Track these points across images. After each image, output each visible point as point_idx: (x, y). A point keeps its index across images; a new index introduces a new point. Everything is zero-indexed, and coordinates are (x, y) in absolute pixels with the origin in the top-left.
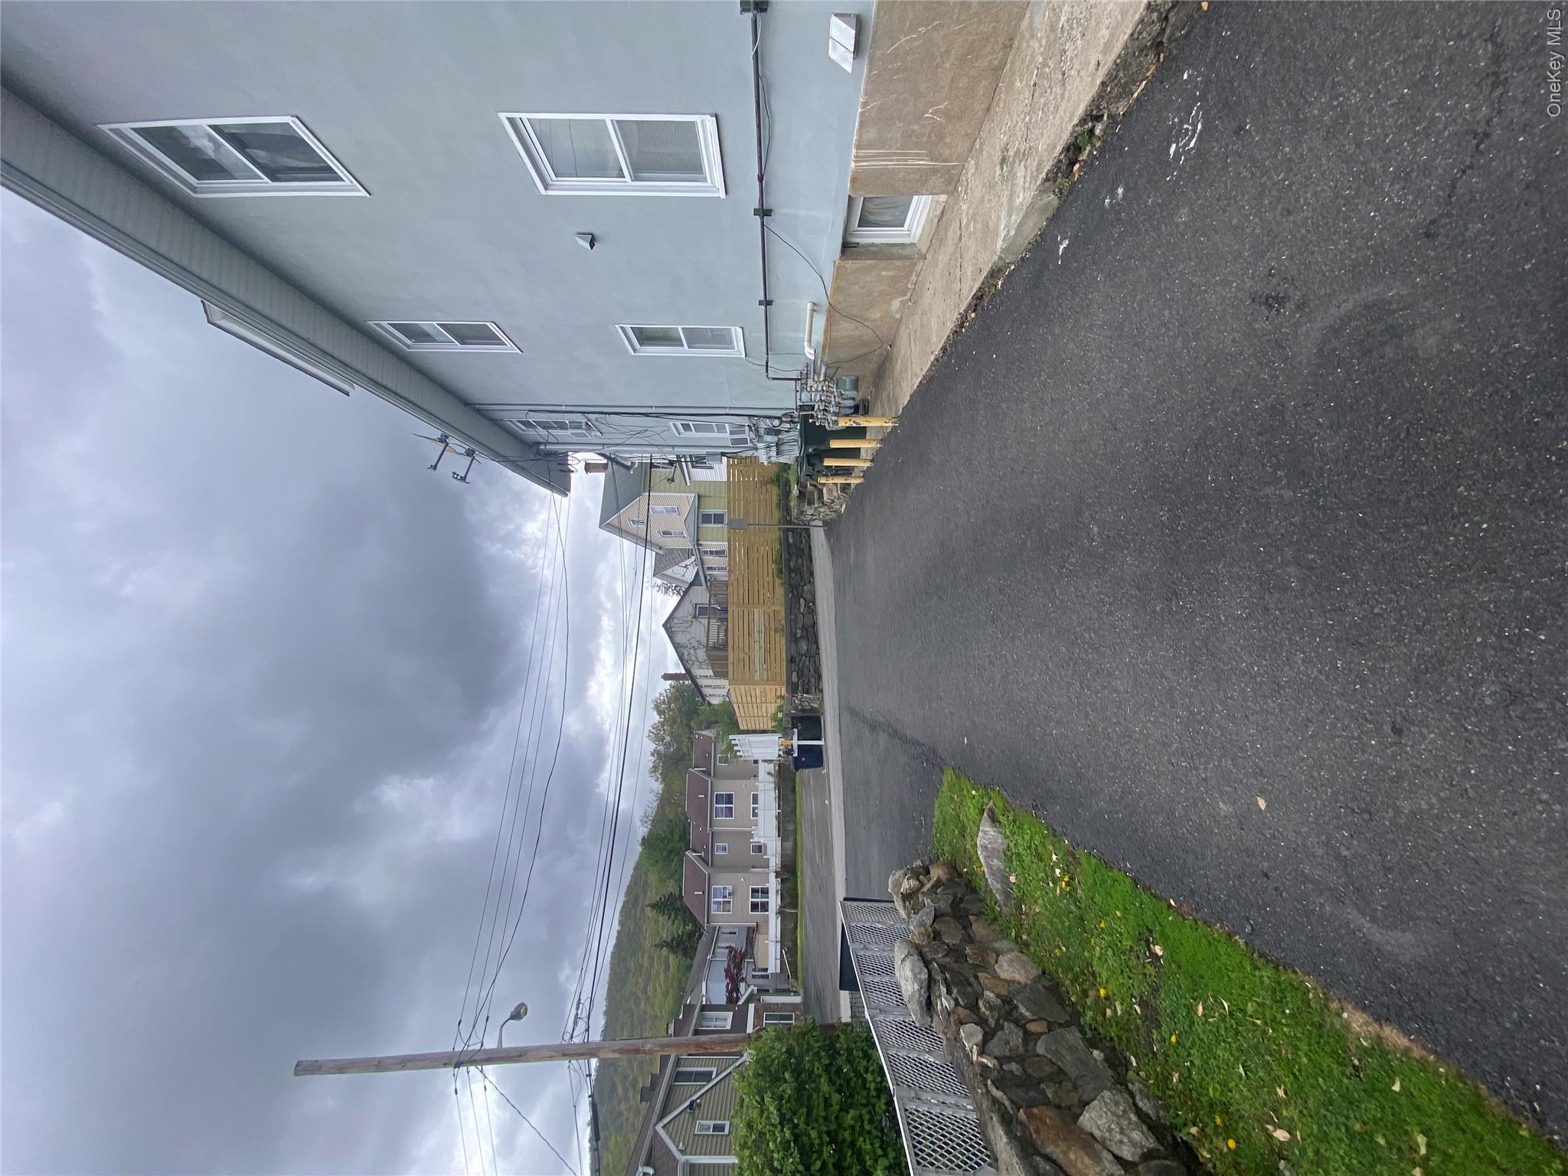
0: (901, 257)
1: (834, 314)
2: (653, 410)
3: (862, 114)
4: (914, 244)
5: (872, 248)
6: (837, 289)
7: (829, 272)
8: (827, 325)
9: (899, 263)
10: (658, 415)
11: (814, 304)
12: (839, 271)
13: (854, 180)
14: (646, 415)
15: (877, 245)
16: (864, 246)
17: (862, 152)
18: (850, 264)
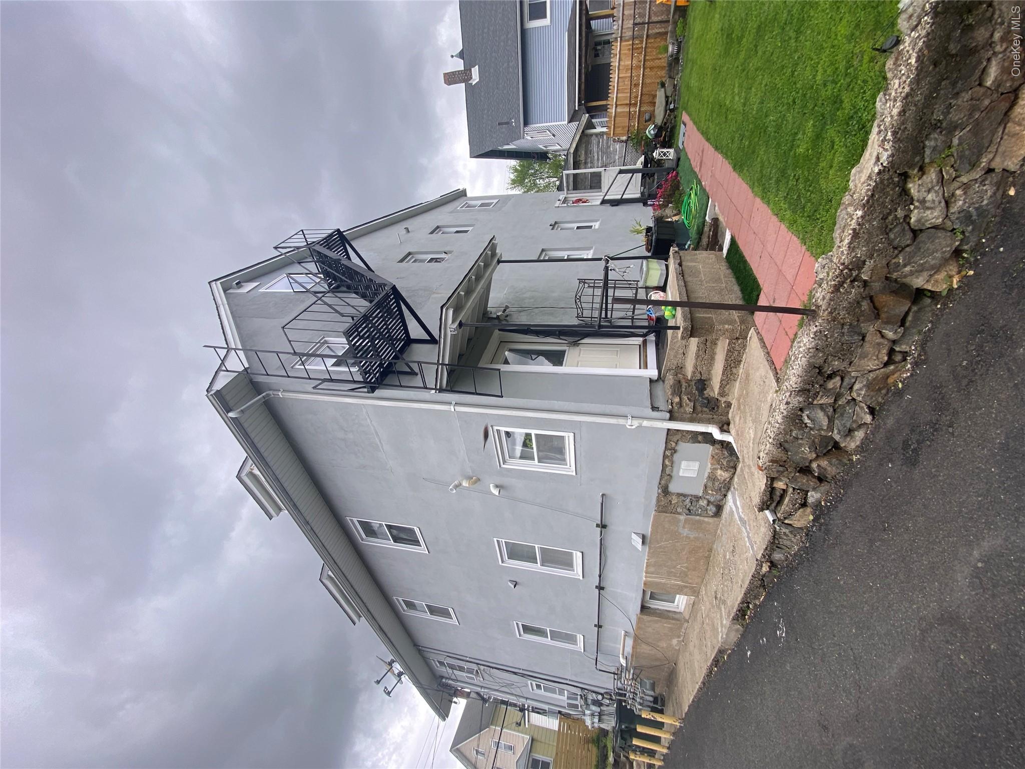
0: (674, 619)
1: (637, 639)
2: (521, 671)
3: (647, 563)
4: (681, 613)
5: (658, 611)
6: (639, 628)
7: (634, 619)
8: (634, 645)
9: (674, 622)
10: (523, 675)
11: (626, 632)
12: (639, 620)
13: (645, 584)
14: (515, 673)
15: (660, 610)
16: (652, 609)
17: (648, 575)
18: (645, 617)
